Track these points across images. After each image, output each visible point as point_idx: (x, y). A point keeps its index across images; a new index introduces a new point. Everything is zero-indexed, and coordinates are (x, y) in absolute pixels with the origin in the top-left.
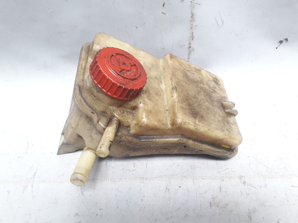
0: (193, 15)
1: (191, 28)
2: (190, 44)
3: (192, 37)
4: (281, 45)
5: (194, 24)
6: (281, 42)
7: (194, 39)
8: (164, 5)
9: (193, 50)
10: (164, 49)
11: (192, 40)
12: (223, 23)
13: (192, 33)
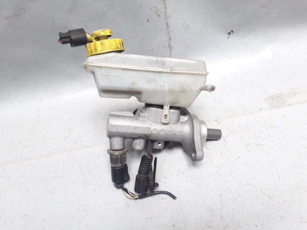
0: (167, 24)
1: (168, 33)
2: (169, 44)
3: (170, 39)
4: (230, 35)
5: (170, 30)
6: (229, 33)
8: (148, 21)
9: (172, 47)
12: (188, 26)
13: (169, 36)
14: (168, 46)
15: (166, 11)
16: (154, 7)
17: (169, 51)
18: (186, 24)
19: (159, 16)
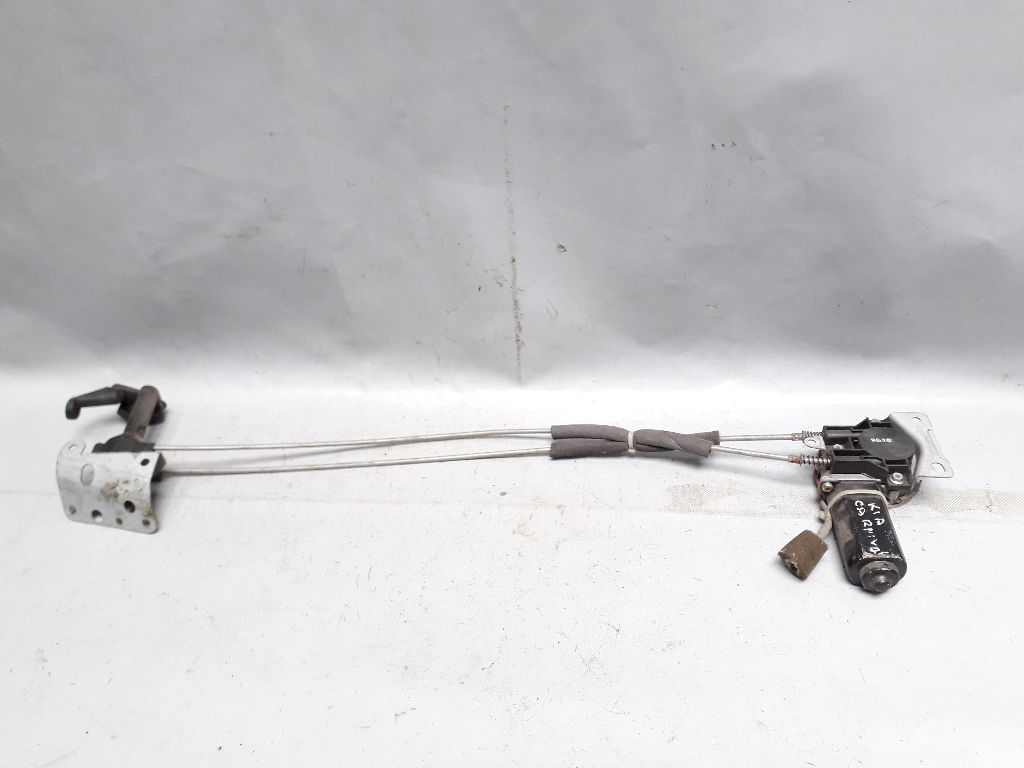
0: (516, 302)
1: (517, 317)
2: (517, 336)
3: (519, 328)
5: (520, 312)
7: (523, 330)
8: (480, 289)
9: (523, 344)
10: (483, 340)
11: (520, 330)
12: (557, 314)
13: (519, 322)
14: (515, 340)
15: (515, 279)
16: (492, 270)
17: (515, 350)
18: (554, 309)
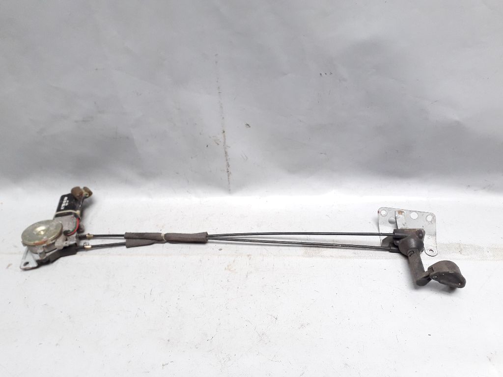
3: (228, 165)
8: (207, 146)
9: (231, 173)
10: (211, 171)
12: (247, 158)
13: (228, 163)
14: (226, 171)
15: (225, 141)
16: (213, 137)
17: (227, 176)
18: (246, 156)
19: (218, 144)
